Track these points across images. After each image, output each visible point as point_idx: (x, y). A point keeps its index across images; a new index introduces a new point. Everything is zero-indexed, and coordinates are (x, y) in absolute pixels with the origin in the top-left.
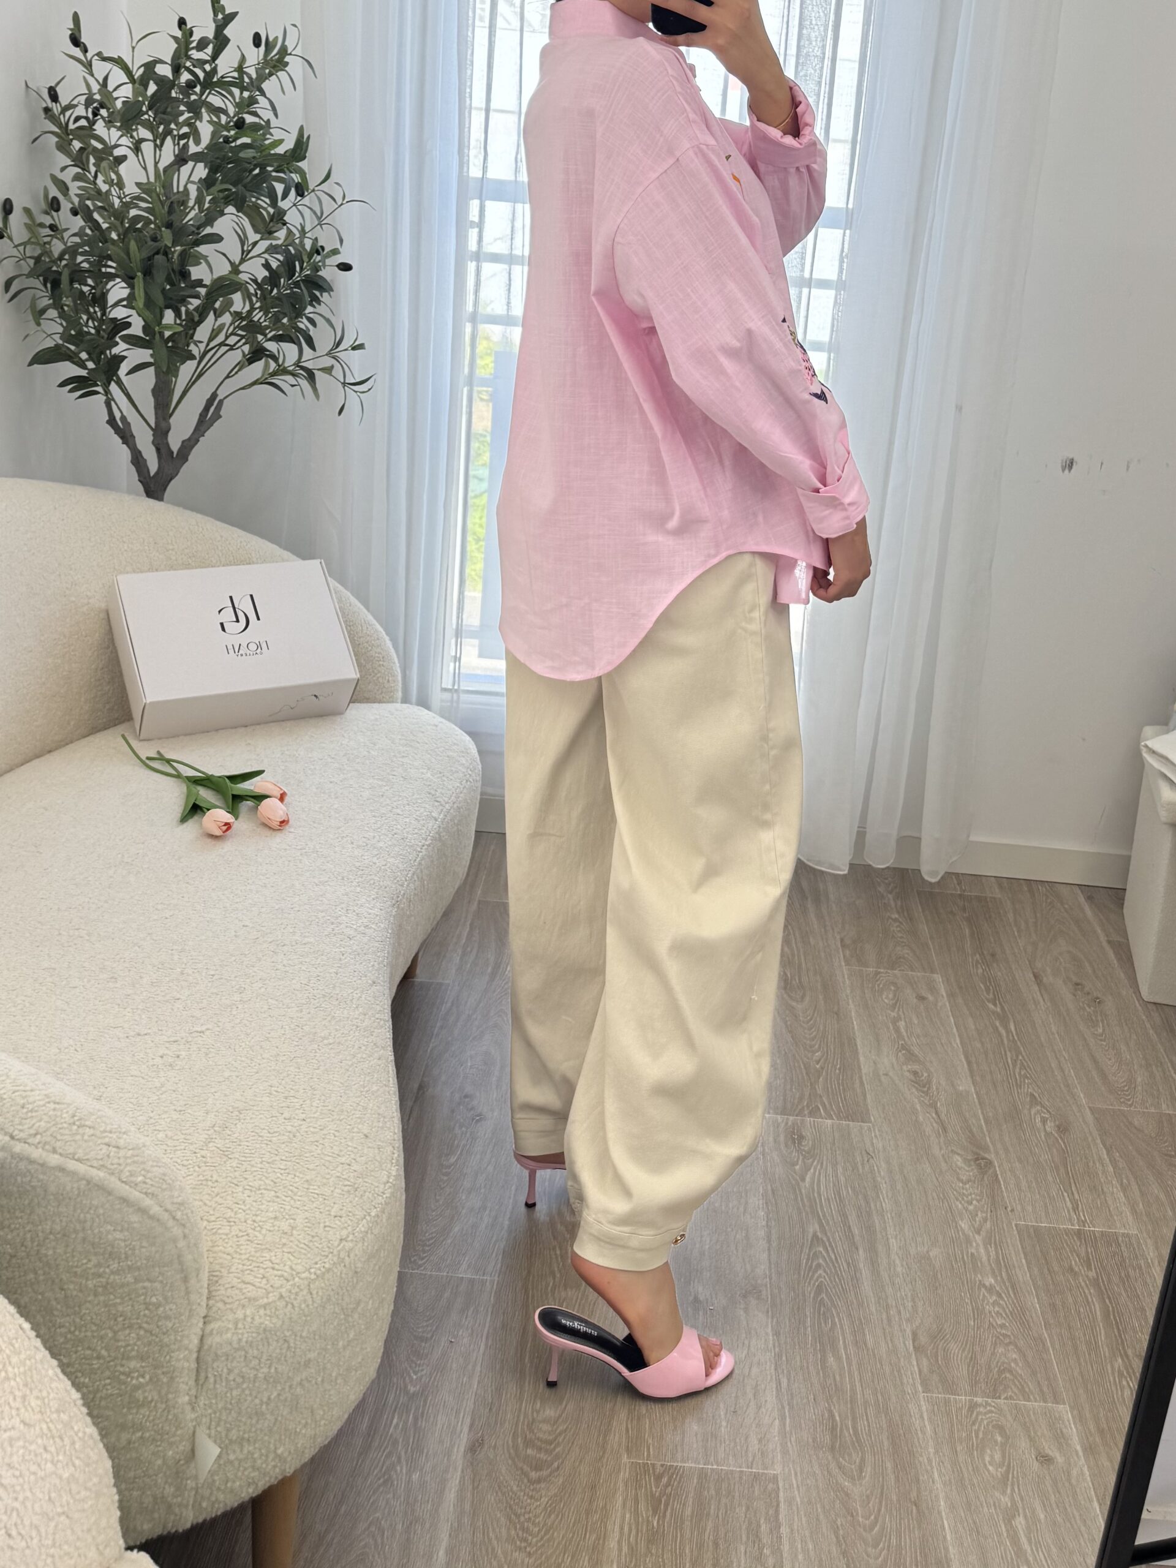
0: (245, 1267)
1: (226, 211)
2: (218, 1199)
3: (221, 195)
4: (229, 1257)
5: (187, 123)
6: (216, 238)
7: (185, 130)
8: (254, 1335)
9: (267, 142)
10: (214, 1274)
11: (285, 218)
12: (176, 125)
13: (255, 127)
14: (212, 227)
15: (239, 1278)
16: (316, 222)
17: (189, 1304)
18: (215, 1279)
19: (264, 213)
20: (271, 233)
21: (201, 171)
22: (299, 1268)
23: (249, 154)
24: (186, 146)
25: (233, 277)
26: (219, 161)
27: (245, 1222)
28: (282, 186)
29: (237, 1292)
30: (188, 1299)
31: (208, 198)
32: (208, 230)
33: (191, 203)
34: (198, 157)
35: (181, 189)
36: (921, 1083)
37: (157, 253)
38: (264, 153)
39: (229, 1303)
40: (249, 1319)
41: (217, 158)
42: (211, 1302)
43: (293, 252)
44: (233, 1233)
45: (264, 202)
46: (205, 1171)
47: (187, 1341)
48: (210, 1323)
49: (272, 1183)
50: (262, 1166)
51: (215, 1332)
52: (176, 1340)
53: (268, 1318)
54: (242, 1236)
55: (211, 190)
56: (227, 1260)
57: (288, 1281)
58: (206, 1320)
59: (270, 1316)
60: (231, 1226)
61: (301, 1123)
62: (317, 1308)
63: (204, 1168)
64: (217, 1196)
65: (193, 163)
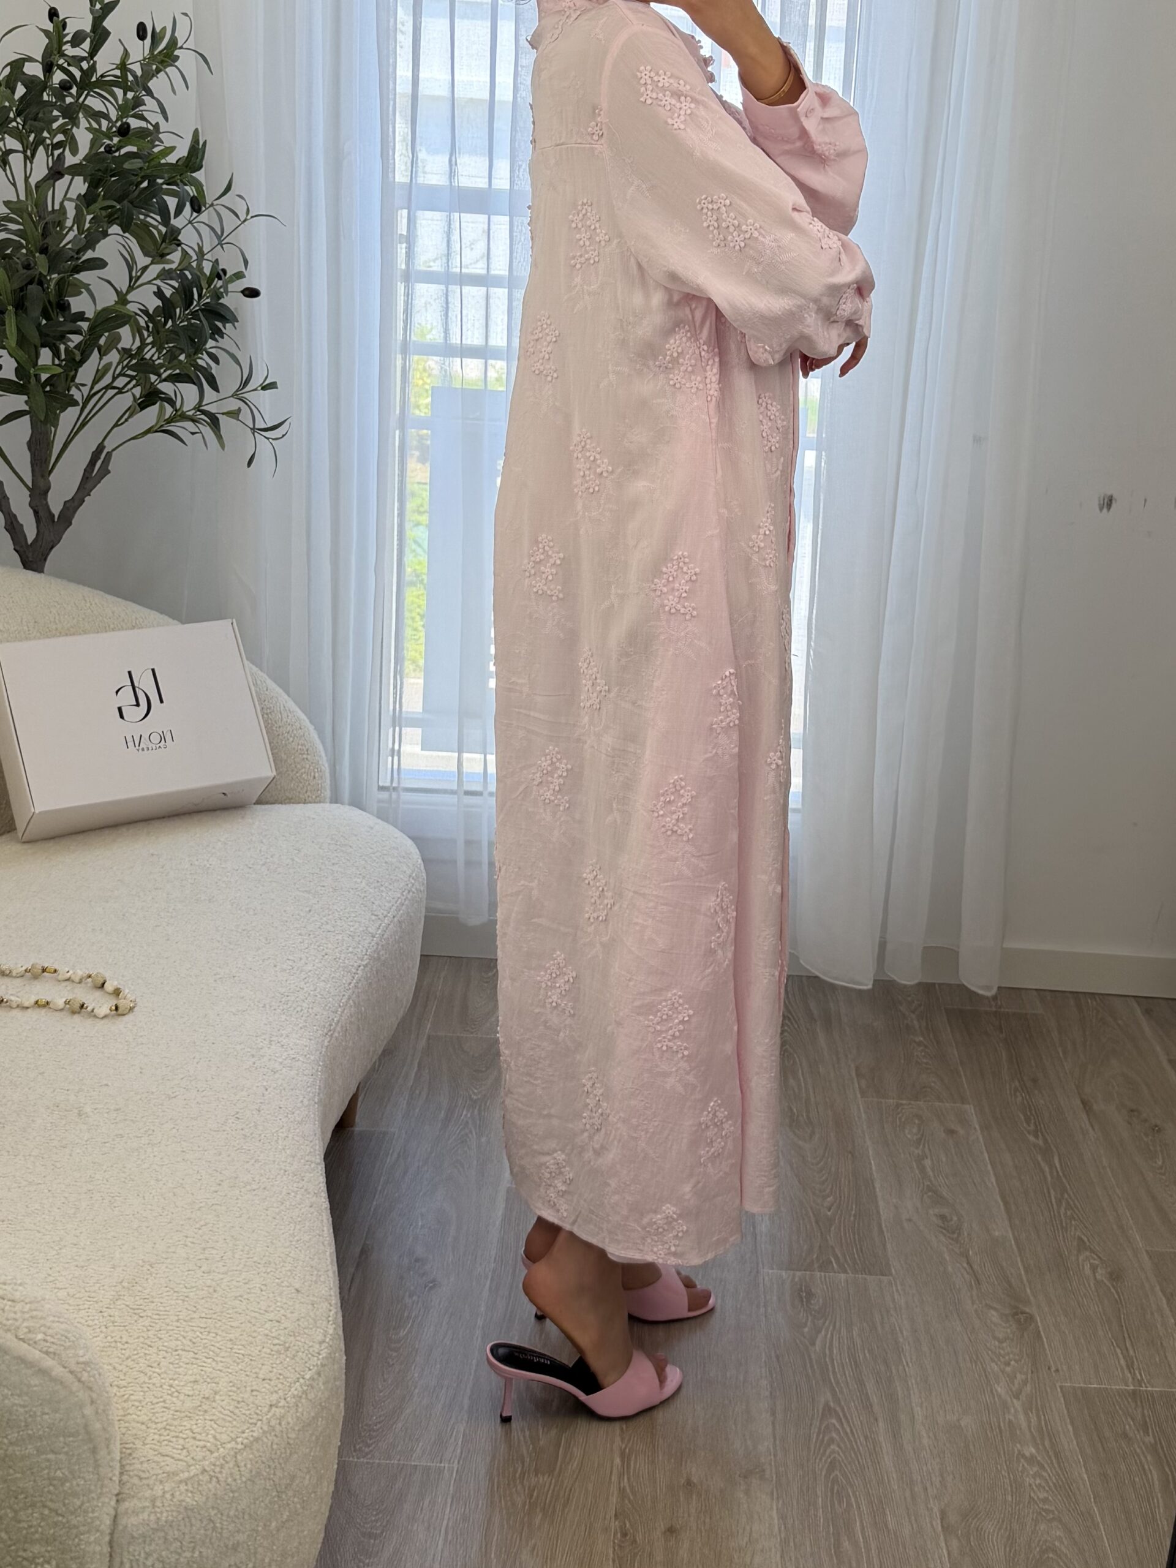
0: (162, 1438)
1: (110, 231)
2: (130, 1363)
3: (104, 213)
4: (144, 1427)
5: (63, 130)
6: (99, 264)
7: (60, 137)
8: (174, 1514)
9: (156, 150)
10: (127, 1446)
11: (179, 238)
12: (49, 133)
13: (142, 133)
14: (94, 250)
15: (155, 1450)
16: (217, 242)
17: (99, 1479)
18: (129, 1451)
19: (155, 232)
20: (163, 255)
21: (80, 186)
22: (224, 1438)
23: (136, 164)
24: (61, 157)
25: (119, 308)
26: (100, 174)
27: (161, 1386)
28: (176, 200)
29: (153, 1465)
30: (98, 1473)
31: (89, 217)
32: (89, 254)
33: (69, 223)
34: (75, 170)
35: (57, 207)
36: (950, 1228)
37: (31, 282)
38: (153, 163)
39: (146, 1479)
40: (168, 1496)
41: (99, 170)
42: (124, 1479)
43: (190, 277)
44: (148, 1400)
45: (154, 219)
46: (112, 1332)
47: (98, 1523)
48: (124, 1500)
49: (190, 1343)
50: (178, 1324)
51: (130, 1511)
52: (85, 1520)
53: (190, 1495)
54: (157, 1403)
55: (92, 207)
56: (141, 1430)
57: (212, 1452)
58: (119, 1498)
59: (191, 1492)
60: (144, 1392)
61: (222, 1276)
62: (245, 1482)
63: (112, 1328)
64: (127, 1359)
65: (70, 177)
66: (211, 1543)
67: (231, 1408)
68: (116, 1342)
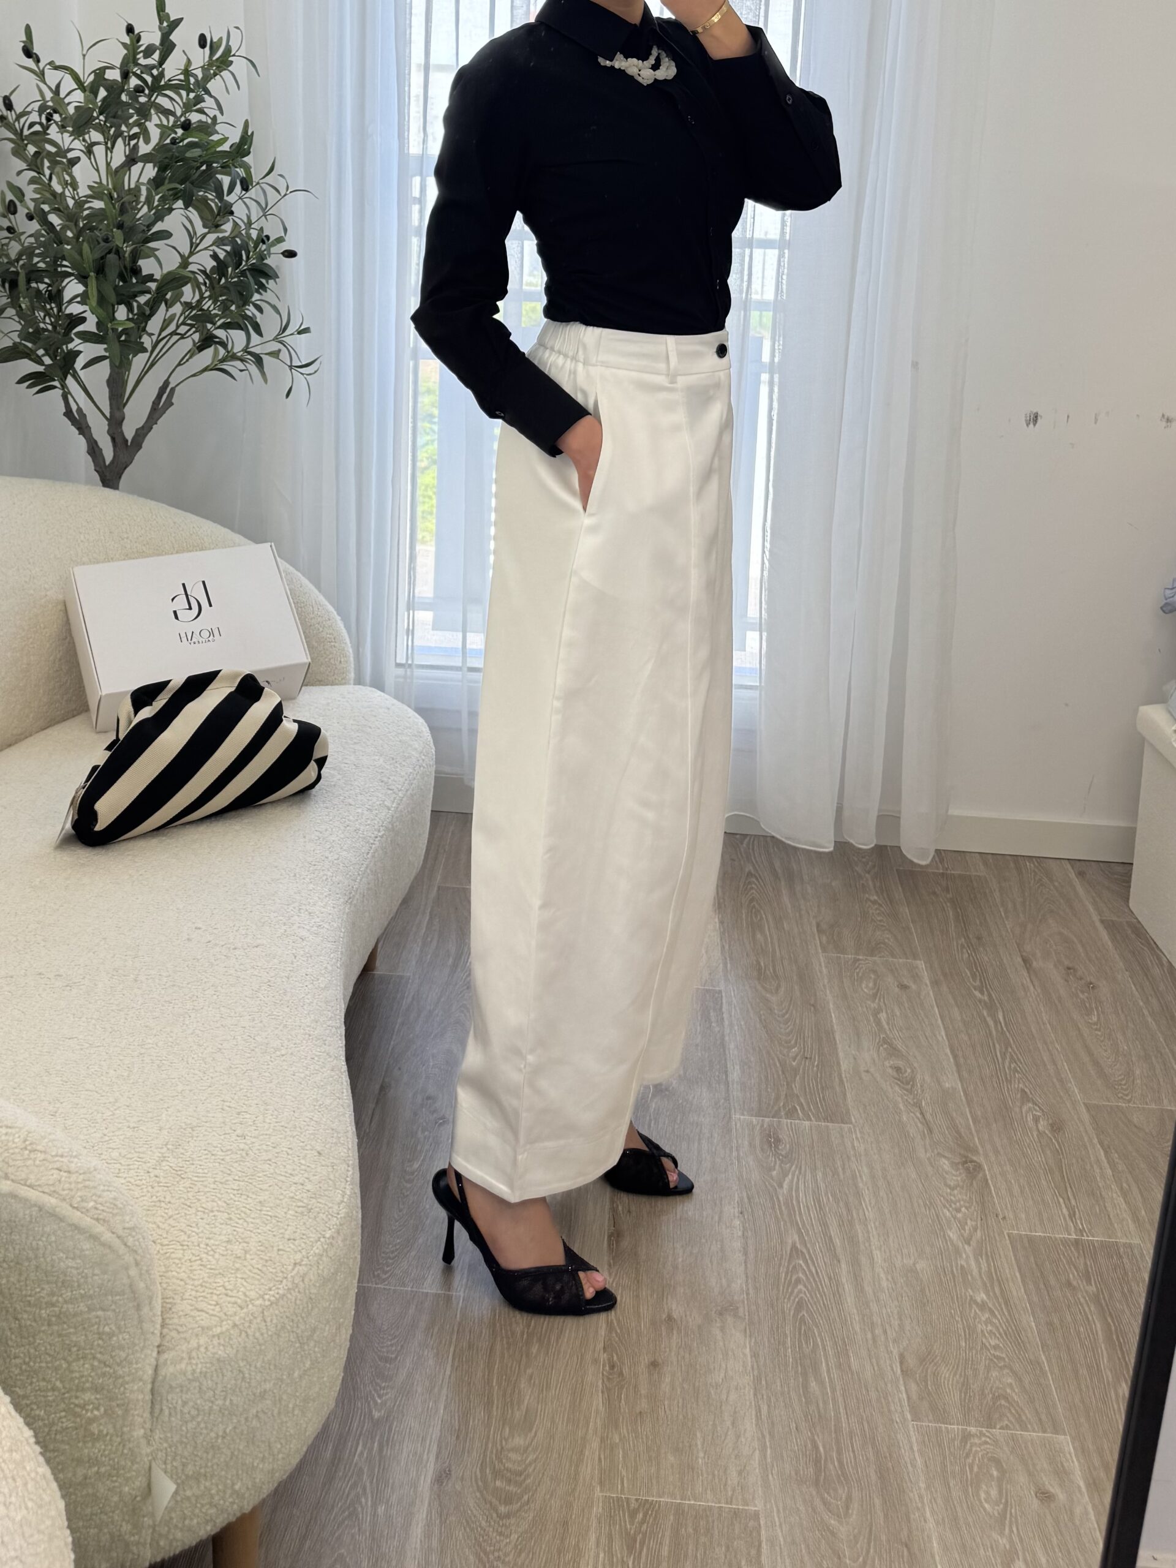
0: (199, 1294)
1: (175, 207)
2: (171, 1221)
3: (171, 192)
4: (182, 1283)
5: (138, 124)
6: (166, 234)
7: (136, 130)
8: (208, 1365)
9: (213, 140)
10: (167, 1301)
11: (231, 211)
12: (127, 126)
13: (202, 126)
14: (162, 223)
15: (192, 1306)
16: (262, 214)
17: (142, 1333)
18: (169, 1306)
19: (212, 205)
20: (218, 225)
21: (151, 171)
22: (253, 1294)
23: (197, 152)
24: (136, 148)
25: (182, 270)
26: (167, 160)
27: (199, 1245)
28: (229, 180)
29: (190, 1319)
30: (141, 1328)
31: (157, 198)
32: (158, 227)
33: (142, 201)
34: (147, 158)
35: (133, 186)
36: (904, 1081)
37: (109, 252)
38: (210, 151)
39: (183, 1332)
40: (202, 1349)
41: (166, 158)
42: (165, 1331)
43: (239, 242)
44: (186, 1258)
45: (211, 195)
46: (158, 1192)
47: (141, 1373)
48: (164, 1352)
49: (225, 1205)
50: (215, 1187)
51: (169, 1362)
52: (130, 1371)
53: (222, 1348)
54: (195, 1261)
55: (160, 189)
56: (180, 1286)
57: (242, 1308)
58: (160, 1349)
59: (223, 1345)
60: (184, 1250)
61: (254, 1140)
62: (271, 1336)
63: (157, 1189)
64: (170, 1217)
65: (142, 164)
66: (241, 1392)
67: (259, 1266)
68: (160, 1201)
